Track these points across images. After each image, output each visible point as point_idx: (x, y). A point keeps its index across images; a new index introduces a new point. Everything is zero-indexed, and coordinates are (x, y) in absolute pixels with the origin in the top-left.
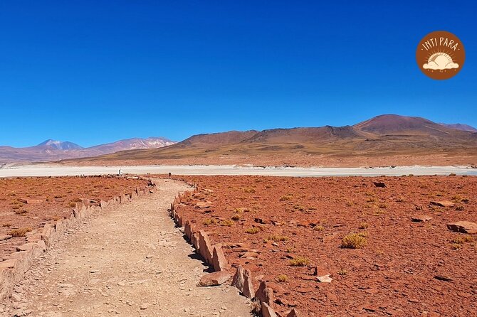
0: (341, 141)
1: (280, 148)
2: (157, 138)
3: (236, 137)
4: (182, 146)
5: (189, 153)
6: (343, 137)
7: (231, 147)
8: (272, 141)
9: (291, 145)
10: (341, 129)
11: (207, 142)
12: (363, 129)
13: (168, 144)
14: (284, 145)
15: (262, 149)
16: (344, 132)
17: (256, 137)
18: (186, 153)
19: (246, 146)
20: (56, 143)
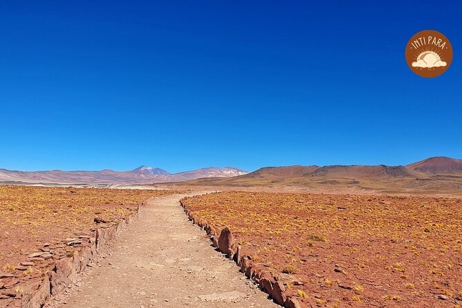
0: (393, 179)
1: (338, 183)
2: (231, 168)
3: (299, 171)
4: (252, 177)
5: (258, 182)
6: (395, 176)
7: (295, 179)
8: (331, 176)
9: (348, 180)
10: (394, 168)
11: (274, 174)
12: (416, 169)
13: (240, 174)
14: (342, 181)
15: (322, 183)
16: (397, 171)
17: (316, 171)
18: (256, 182)
19: (307, 179)
20: (149, 168)
